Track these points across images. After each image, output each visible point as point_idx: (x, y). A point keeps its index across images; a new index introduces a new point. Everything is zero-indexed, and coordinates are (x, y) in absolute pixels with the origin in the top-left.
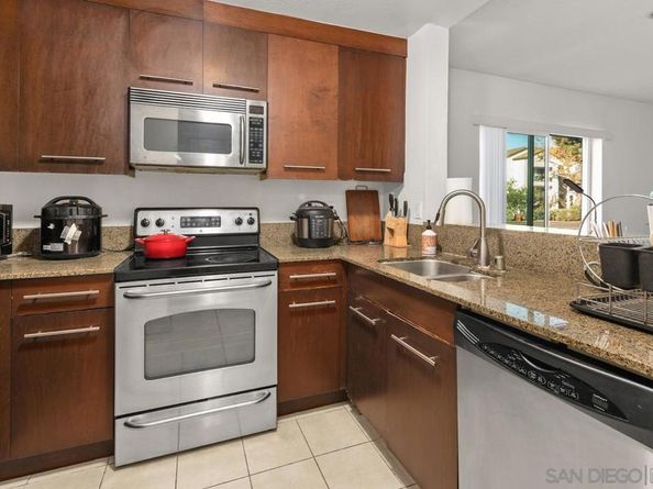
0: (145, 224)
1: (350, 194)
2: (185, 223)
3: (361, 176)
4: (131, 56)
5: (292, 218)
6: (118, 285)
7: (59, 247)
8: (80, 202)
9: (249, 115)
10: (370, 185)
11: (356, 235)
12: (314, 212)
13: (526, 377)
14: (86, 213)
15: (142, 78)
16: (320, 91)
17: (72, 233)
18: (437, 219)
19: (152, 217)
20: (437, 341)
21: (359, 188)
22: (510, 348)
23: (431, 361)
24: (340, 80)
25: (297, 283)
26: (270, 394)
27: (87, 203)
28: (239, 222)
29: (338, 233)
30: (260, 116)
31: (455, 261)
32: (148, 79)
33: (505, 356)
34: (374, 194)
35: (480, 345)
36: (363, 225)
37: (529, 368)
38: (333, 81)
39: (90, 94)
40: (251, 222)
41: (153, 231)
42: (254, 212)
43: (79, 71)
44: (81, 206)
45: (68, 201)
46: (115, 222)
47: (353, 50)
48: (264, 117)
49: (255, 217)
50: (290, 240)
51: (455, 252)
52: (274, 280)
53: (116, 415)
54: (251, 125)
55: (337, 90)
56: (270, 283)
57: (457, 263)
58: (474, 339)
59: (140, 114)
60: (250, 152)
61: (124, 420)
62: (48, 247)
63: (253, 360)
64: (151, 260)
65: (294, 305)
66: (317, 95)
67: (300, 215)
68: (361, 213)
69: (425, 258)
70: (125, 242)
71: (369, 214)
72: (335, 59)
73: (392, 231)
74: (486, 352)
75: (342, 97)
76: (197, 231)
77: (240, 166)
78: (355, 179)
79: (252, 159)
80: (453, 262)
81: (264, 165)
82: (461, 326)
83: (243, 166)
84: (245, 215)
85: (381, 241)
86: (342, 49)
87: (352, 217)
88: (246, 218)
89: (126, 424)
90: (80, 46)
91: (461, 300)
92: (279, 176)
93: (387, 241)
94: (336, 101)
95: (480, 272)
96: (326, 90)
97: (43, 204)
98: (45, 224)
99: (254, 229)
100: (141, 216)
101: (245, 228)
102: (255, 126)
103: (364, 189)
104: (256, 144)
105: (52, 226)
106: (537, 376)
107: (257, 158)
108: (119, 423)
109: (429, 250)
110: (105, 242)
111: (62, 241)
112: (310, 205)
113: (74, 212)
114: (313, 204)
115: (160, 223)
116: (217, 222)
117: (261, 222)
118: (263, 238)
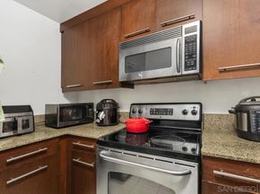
0: (134, 112)
2: (152, 112)
5: (231, 111)
7: (98, 121)
9: (184, 36)
12: (255, 107)
15: (127, 37)
17: (102, 115)
19: (137, 108)
28: (185, 113)
30: (194, 33)
32: (129, 37)
40: (194, 113)
42: (197, 106)
46: (124, 109)
48: (198, 33)
49: (198, 109)
50: (232, 129)
52: (195, 171)
54: (186, 42)
56: (190, 174)
60: (186, 63)
67: (239, 110)
76: (158, 117)
77: (178, 74)
79: (187, 67)
81: (197, 71)
83: (180, 74)
84: (189, 108)
88: (190, 110)
92: (214, 78)
99: (197, 118)
101: (190, 117)
102: (190, 42)
104: (190, 56)
105: (97, 112)
107: (192, 66)
110: (122, 119)
111: (98, 118)
112: (253, 100)
115: (140, 112)
116: (171, 112)
117: (204, 112)
118: (206, 124)
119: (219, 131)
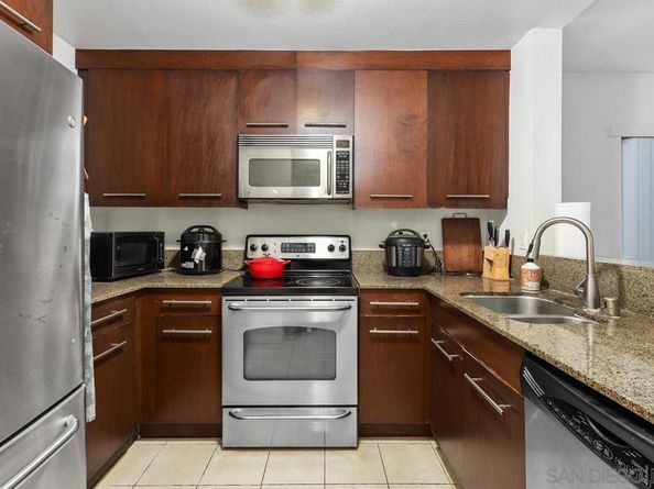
0: (253, 249)
1: (446, 222)
2: (284, 248)
3: (454, 203)
4: (241, 110)
5: (381, 246)
6: (224, 298)
7: (191, 265)
8: (206, 229)
9: (336, 149)
10: (471, 213)
11: (452, 265)
12: (402, 241)
13: (592, 447)
14: (210, 239)
15: (249, 126)
16: (408, 119)
17: (199, 254)
18: (530, 251)
19: (259, 242)
20: (507, 387)
21: (457, 216)
22: (576, 409)
23: (499, 408)
24: (429, 105)
25: (378, 309)
26: (350, 413)
27: (211, 230)
28: (331, 248)
29: (432, 262)
30: (347, 149)
31: (559, 300)
32: (253, 126)
33: (570, 417)
34: (475, 222)
35: (545, 399)
36: (462, 254)
37: (595, 436)
38: (422, 108)
39: (212, 143)
40: (342, 249)
41: (259, 254)
42: (346, 240)
43: (204, 126)
44: (207, 233)
45: (197, 229)
46: (232, 246)
47: (444, 72)
48: (350, 149)
49: (346, 244)
50: (381, 268)
51: (564, 289)
52: (354, 305)
53: (223, 404)
54: (338, 159)
55: (426, 116)
56: (349, 308)
57: (561, 303)
58: (539, 392)
59: (246, 155)
60: (337, 184)
61: (229, 410)
62: (184, 265)
63: (334, 378)
64: (258, 280)
65: (375, 331)
66: (406, 123)
67: (389, 244)
68: (459, 242)
69: (523, 294)
70: (239, 263)
71: (467, 243)
72: (424, 85)
73: (491, 262)
74: (550, 408)
75: (432, 122)
76: (293, 256)
77: (328, 197)
78: (447, 207)
79: (339, 190)
80: (556, 300)
81: (350, 196)
82: (527, 374)
83: (330, 197)
84: (336, 242)
85: (479, 273)
86: (431, 73)
87: (448, 247)
88: (337, 246)
89: (230, 414)
90: (205, 107)
91: (526, 344)
92: (366, 205)
93: (486, 274)
94: (426, 127)
95: (584, 315)
96: (414, 117)
97: (182, 232)
98: (182, 247)
99: (345, 255)
100: (252, 241)
101: (337, 255)
102: (342, 159)
103: (463, 216)
104: (343, 176)
105: (186, 249)
106: (604, 447)
107: (345, 189)
108: (225, 411)
109: (530, 285)
110: (225, 263)
111: (192, 260)
112: (401, 233)
113: (201, 238)
114: (404, 233)
115: (264, 248)
116: (312, 248)
117: (353, 249)
118: (355, 265)
119: (369, 272)
